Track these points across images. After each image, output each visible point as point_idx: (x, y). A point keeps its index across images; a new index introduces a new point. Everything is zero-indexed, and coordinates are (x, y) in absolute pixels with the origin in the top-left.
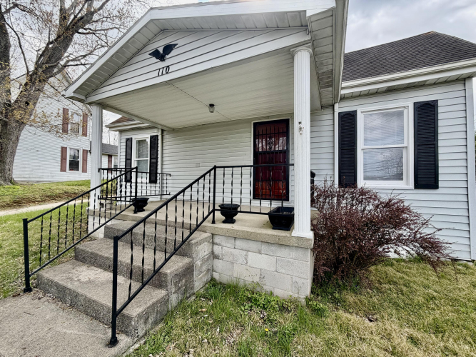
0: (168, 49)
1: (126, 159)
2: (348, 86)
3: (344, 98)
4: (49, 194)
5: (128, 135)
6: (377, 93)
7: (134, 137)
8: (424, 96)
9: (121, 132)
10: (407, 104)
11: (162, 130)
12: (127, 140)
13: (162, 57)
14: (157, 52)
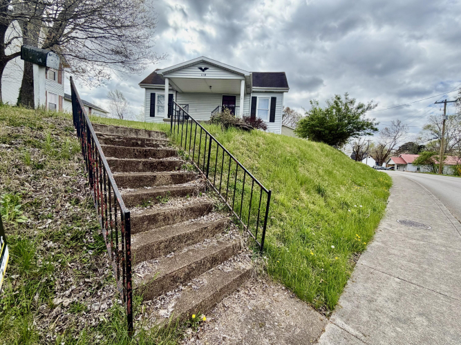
0: (206, 69)
1: (151, 104)
2: (255, 88)
3: (254, 92)
5: (153, 91)
6: (262, 92)
7: (156, 93)
8: (274, 95)
9: (146, 89)
10: (269, 96)
11: (177, 92)
12: (152, 94)
13: (203, 71)
14: (201, 69)
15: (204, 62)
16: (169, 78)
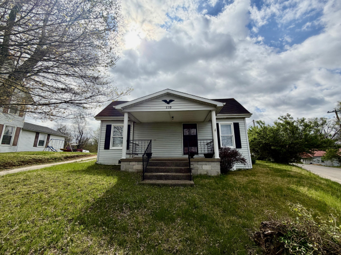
0: (171, 101)
1: (106, 136)
4: (23, 160)
5: (109, 124)
6: (224, 118)
7: (113, 125)
8: (236, 121)
9: (102, 121)
11: (134, 122)
12: (107, 126)
13: (168, 103)
14: (165, 101)
15: (168, 94)
16: (129, 113)
